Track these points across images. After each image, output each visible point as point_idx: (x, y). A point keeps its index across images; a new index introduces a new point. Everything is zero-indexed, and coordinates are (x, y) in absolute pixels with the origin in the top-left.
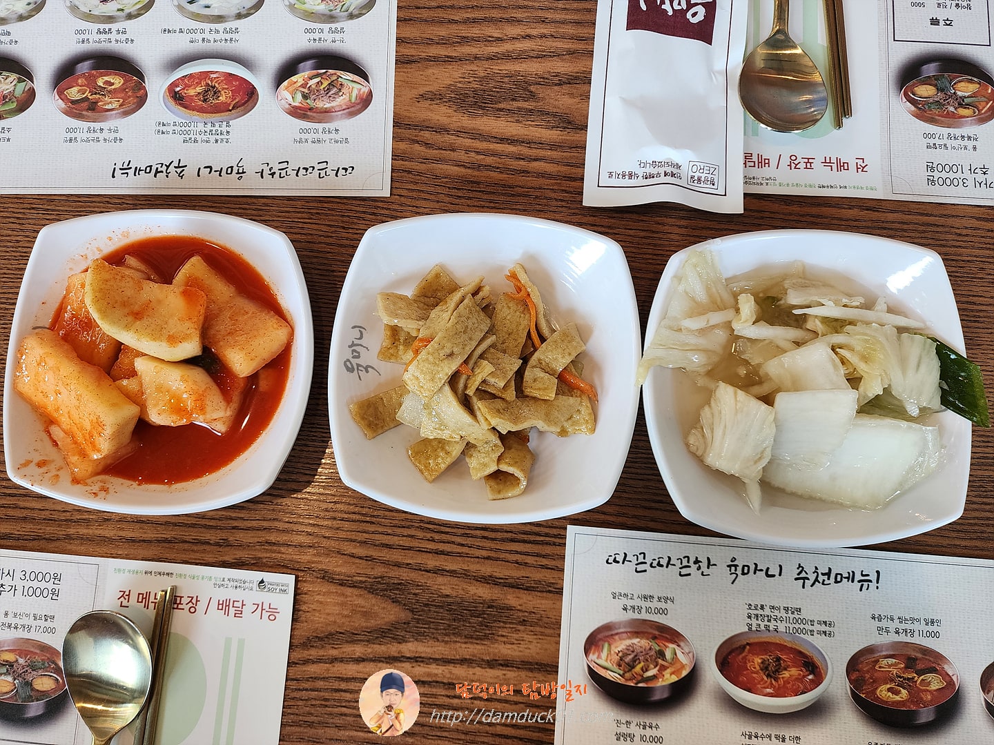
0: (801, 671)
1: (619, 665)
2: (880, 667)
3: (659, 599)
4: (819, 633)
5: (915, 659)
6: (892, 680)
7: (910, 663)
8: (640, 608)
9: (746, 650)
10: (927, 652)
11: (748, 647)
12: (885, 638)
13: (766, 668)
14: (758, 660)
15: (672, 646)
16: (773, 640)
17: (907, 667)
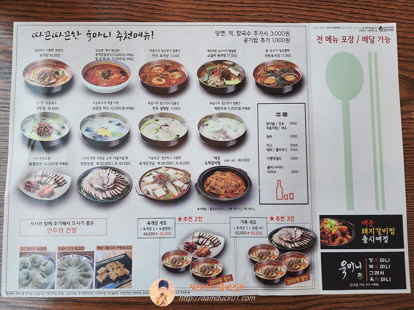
0: (119, 75)
1: (38, 79)
2: (153, 71)
3: (56, 50)
4: (127, 59)
5: (169, 67)
6: (158, 76)
7: (166, 68)
8: (47, 55)
9: (95, 68)
10: (173, 63)
11: (96, 67)
12: (155, 58)
13: (104, 75)
14: (100, 72)
15: (62, 69)
16: (107, 63)
17: (165, 70)
